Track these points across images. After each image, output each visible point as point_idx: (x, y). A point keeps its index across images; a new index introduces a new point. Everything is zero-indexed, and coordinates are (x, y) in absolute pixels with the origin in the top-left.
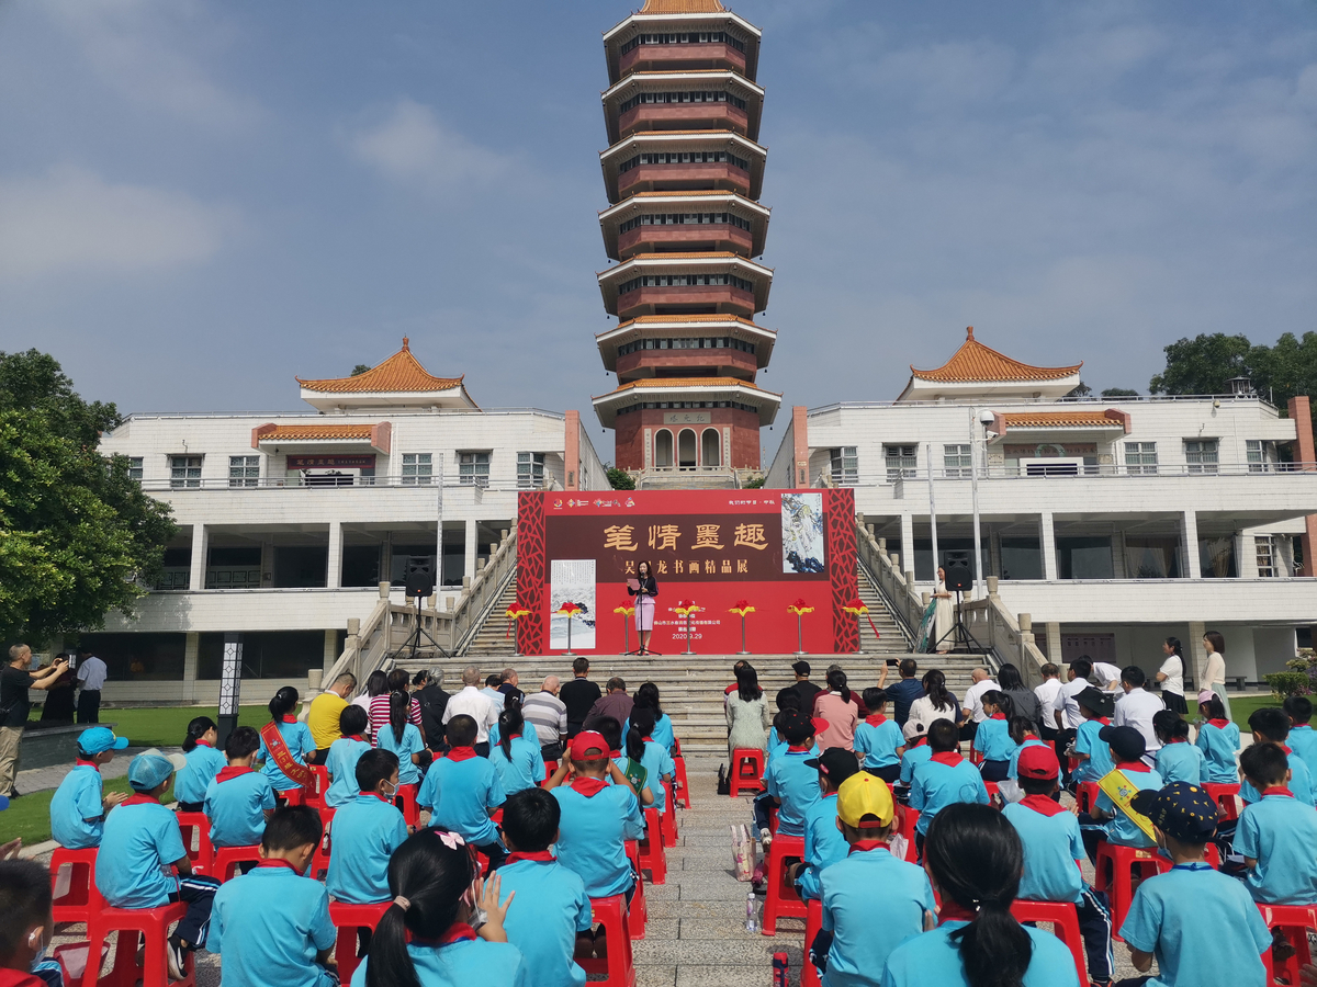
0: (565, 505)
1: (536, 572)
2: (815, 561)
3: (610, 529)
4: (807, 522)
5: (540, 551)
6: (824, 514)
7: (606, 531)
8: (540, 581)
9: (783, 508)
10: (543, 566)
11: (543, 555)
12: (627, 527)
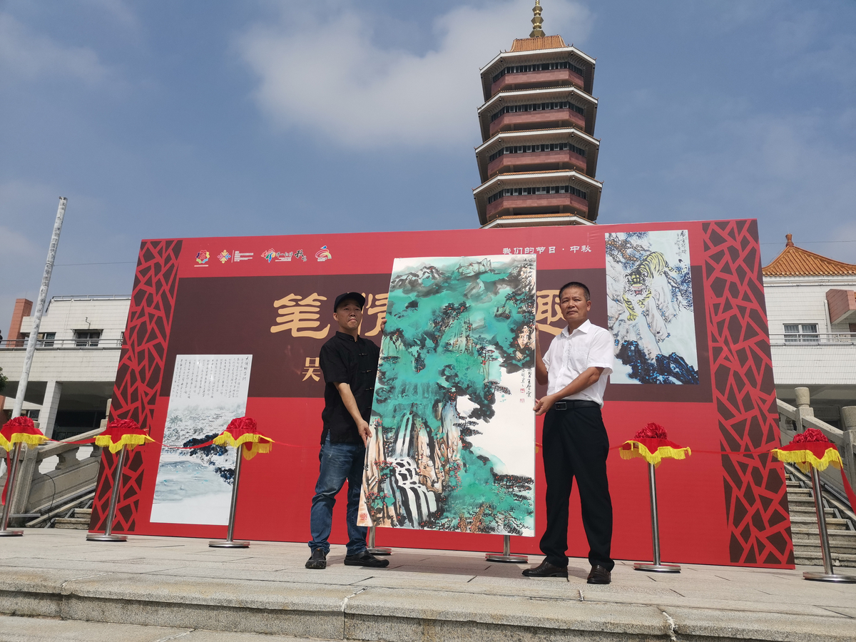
0: (214, 260)
1: (148, 375)
2: (677, 360)
3: (285, 301)
4: (658, 284)
5: (160, 339)
6: (694, 269)
7: (277, 304)
8: (151, 392)
9: (608, 258)
10: (162, 364)
11: (165, 345)
12: (315, 296)
